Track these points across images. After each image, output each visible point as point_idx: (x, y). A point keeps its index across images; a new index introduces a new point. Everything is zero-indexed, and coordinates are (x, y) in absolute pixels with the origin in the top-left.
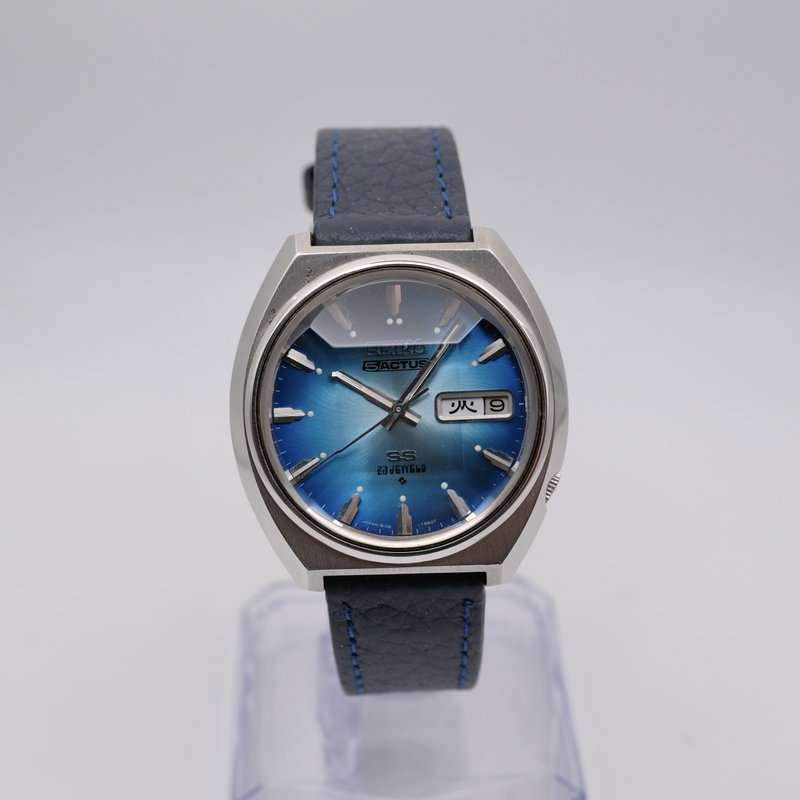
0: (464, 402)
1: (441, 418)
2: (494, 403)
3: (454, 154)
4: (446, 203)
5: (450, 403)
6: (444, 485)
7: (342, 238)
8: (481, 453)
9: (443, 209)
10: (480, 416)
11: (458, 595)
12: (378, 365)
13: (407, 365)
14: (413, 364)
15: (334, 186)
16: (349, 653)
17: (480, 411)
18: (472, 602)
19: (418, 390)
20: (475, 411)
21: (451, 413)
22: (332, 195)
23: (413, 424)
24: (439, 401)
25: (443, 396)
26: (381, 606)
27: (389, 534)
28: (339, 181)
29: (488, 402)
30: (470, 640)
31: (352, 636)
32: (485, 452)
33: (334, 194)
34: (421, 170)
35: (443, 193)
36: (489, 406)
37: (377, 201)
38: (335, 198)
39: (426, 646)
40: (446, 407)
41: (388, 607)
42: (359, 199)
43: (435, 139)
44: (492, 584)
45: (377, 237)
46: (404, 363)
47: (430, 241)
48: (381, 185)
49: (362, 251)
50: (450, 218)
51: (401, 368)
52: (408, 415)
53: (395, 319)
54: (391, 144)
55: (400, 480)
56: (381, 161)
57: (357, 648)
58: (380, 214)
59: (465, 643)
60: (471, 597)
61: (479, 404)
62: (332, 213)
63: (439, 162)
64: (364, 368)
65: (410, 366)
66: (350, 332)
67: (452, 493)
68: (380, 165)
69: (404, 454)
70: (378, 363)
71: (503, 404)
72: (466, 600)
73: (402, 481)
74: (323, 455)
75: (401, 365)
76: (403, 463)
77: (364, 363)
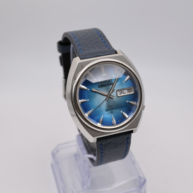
0: (121, 91)
1: (118, 96)
3: (103, 34)
4: (107, 46)
5: (119, 92)
6: (122, 112)
7: (86, 57)
8: (129, 102)
9: (106, 47)
11: (126, 137)
12: (102, 86)
13: (108, 85)
14: (110, 84)
15: (79, 45)
16: (101, 156)
17: (126, 93)
18: (129, 138)
19: (112, 90)
20: (125, 93)
21: (120, 94)
23: (112, 98)
24: (117, 92)
25: (118, 90)
26: (109, 143)
27: (111, 125)
28: (79, 44)
29: (128, 90)
30: (128, 147)
31: (102, 151)
32: (130, 102)
34: (97, 39)
35: (105, 43)
36: (128, 91)
37: (90, 47)
38: (80, 48)
39: (118, 150)
40: (118, 93)
41: (110, 143)
42: (86, 47)
43: (96, 31)
44: (134, 133)
45: (94, 56)
46: (108, 84)
47: (107, 55)
48: (90, 43)
50: (109, 49)
52: (111, 96)
53: (104, 74)
54: (87, 33)
55: (111, 112)
56: (87, 38)
57: (103, 154)
58: (93, 50)
59: (127, 148)
60: (129, 137)
61: (126, 91)
62: (81, 51)
63: (100, 36)
64: (99, 87)
66: (94, 79)
67: (124, 113)
68: (87, 39)
69: (111, 106)
70: (102, 85)
71: (131, 90)
72: (128, 137)
73: (112, 112)
74: (93, 109)
75: (107, 85)
76: (111, 108)
77: (99, 86)
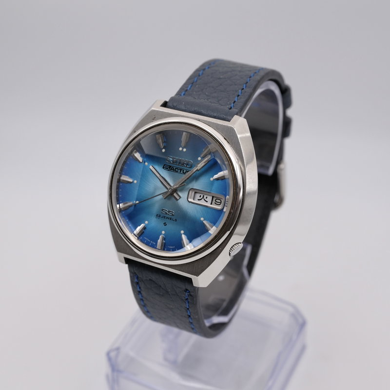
0: (203, 196)
1: (189, 200)
2: (217, 200)
4: (234, 102)
6: (182, 232)
7: (178, 107)
9: (231, 104)
10: (208, 204)
11: (183, 286)
12: (170, 168)
13: (182, 171)
14: (185, 172)
15: (192, 83)
17: (209, 202)
18: (189, 292)
20: (207, 202)
22: (188, 87)
23: (176, 199)
26: (150, 280)
27: (154, 247)
28: (196, 81)
29: (214, 199)
31: (139, 290)
32: (204, 221)
33: (190, 86)
34: (235, 85)
35: (237, 97)
36: (214, 201)
37: (205, 94)
41: (153, 281)
42: (199, 92)
46: (181, 170)
48: (213, 87)
49: (179, 114)
50: (230, 109)
51: (179, 172)
52: (175, 195)
53: (183, 148)
55: (164, 224)
56: (221, 77)
58: (202, 100)
59: (188, 311)
60: (189, 289)
61: (210, 199)
62: (182, 95)
63: (246, 83)
64: (163, 168)
65: (183, 172)
66: (162, 149)
67: (184, 236)
69: (169, 212)
70: (170, 166)
71: (221, 202)
72: (187, 290)
75: (179, 171)
76: (167, 216)
77: (165, 165)
